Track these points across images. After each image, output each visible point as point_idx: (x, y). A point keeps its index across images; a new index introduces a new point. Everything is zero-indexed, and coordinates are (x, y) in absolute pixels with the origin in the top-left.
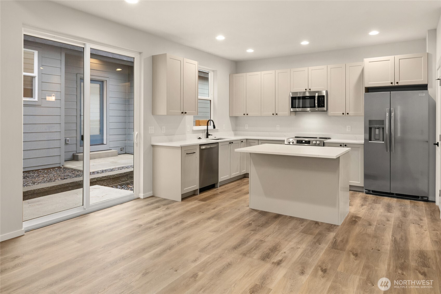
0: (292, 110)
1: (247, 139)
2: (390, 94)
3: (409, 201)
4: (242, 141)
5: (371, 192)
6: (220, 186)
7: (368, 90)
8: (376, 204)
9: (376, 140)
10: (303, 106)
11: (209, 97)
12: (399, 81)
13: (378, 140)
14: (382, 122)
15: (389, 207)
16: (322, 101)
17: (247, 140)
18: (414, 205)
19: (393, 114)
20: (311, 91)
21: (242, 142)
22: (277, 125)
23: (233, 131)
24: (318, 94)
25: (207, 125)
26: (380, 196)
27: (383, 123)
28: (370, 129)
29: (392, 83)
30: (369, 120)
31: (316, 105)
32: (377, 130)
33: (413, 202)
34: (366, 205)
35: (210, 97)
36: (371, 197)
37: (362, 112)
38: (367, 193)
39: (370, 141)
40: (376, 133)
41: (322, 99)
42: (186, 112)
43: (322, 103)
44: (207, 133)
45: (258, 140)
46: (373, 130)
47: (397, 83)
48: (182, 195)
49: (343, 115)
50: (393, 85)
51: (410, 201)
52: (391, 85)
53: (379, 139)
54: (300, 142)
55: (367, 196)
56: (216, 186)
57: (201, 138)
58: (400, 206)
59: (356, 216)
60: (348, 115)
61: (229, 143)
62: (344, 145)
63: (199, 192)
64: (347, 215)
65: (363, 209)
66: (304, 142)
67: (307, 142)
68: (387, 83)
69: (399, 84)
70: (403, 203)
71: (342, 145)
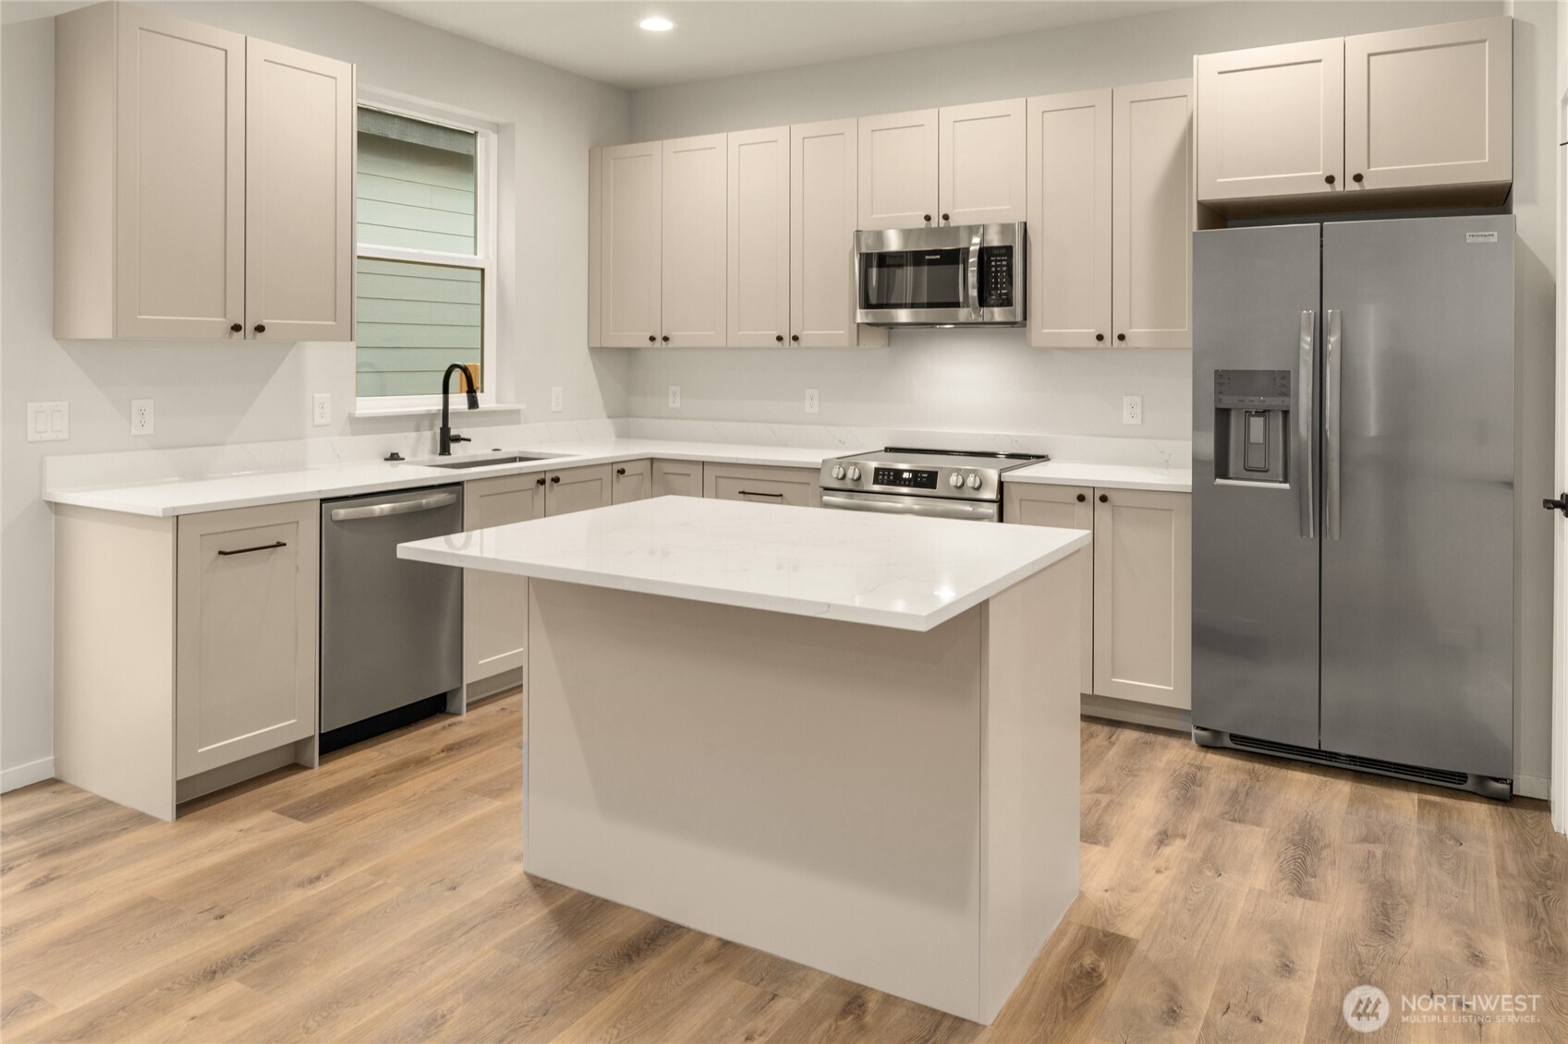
0: (861, 316)
1: (652, 460)
2: (1321, 236)
3: (1415, 796)
4: (620, 467)
5: (1228, 742)
6: (471, 706)
7: (1218, 215)
8: (1238, 827)
9: (1251, 471)
10: (917, 301)
11: (476, 254)
12: (1369, 168)
13: (1262, 472)
14: (1282, 381)
15: (1307, 851)
16: (1002, 272)
17: (655, 465)
18: (1442, 829)
19: (1333, 341)
20: (952, 225)
21: (622, 472)
22: (808, 392)
23: (609, 417)
24: (983, 241)
25: (446, 391)
26: (1266, 767)
27: (1283, 385)
28: (1223, 415)
29: (1330, 180)
30: (1216, 371)
31: (973, 293)
32: (1257, 424)
33: (1435, 804)
34: (1184, 837)
35: (480, 256)
36: (1223, 770)
37: (1184, 331)
38: (1206, 746)
39: (1219, 481)
40: (1251, 441)
41: (1001, 266)
42: (264, 322)
43: (1002, 283)
44: (445, 430)
45: (703, 462)
46: (1235, 422)
47: (1358, 178)
48: (181, 785)
49: (1101, 344)
50: (1338, 187)
51: (1420, 801)
52: (1326, 188)
53: (1266, 471)
54: (889, 475)
55: (1200, 768)
56: (450, 708)
57: (401, 455)
58: (1365, 840)
59: (1106, 934)
60: (1123, 344)
61: (538, 482)
62: (1098, 495)
63: (320, 754)
64: (1054, 928)
65: (1158, 871)
66: (909, 480)
67: (922, 478)
68: (1305, 181)
69: (1369, 185)
70: (1382, 814)
71: (1088, 494)
